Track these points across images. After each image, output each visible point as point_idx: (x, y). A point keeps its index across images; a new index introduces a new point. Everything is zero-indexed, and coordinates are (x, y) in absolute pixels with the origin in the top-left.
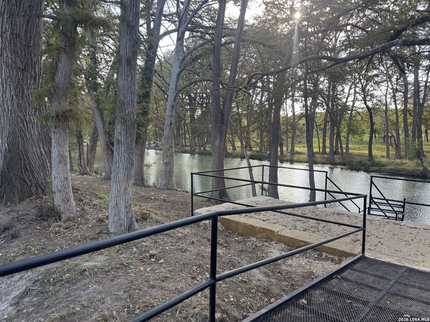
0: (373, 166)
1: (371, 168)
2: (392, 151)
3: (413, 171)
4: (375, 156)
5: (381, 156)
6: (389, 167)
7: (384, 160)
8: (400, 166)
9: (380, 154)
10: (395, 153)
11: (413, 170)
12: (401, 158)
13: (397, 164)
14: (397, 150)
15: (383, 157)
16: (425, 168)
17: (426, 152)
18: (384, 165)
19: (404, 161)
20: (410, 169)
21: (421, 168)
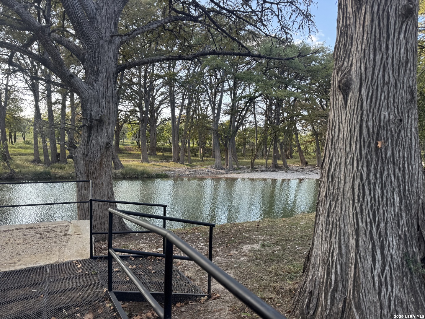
16: (12, 171)
17: (12, 154)
21: (8, 171)
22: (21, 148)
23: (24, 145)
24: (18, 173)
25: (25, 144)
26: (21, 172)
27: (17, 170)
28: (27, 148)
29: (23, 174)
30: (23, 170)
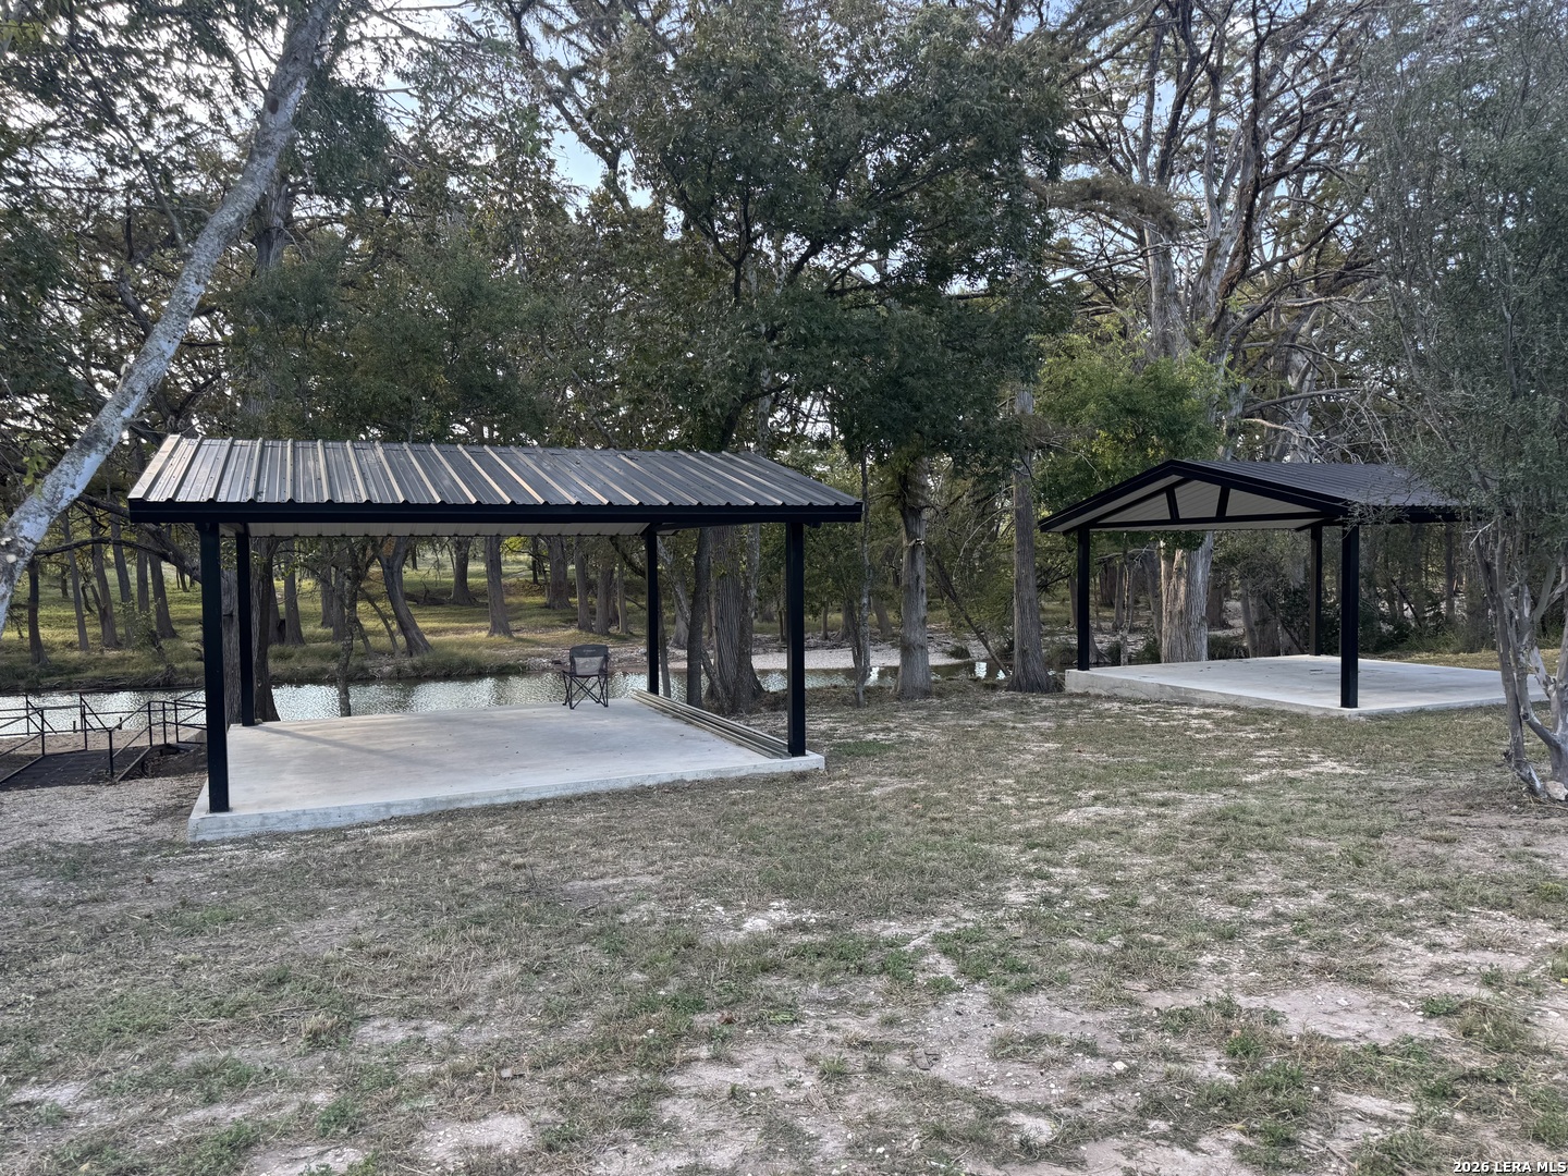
1: (46, 682)
2: (91, 627)
4: (48, 647)
5: (64, 643)
7: (74, 655)
8: (116, 666)
9: (60, 639)
12: (118, 645)
13: (110, 664)
14: (105, 622)
15: (70, 645)
18: (77, 670)
19: (126, 653)
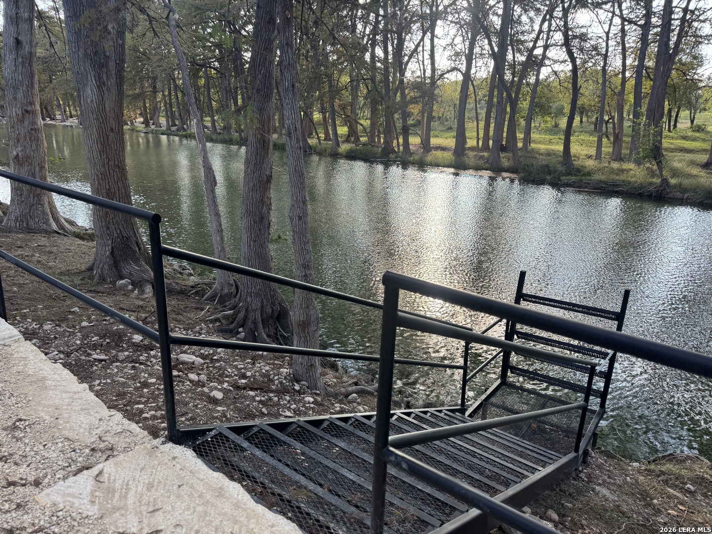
0: (569, 174)
2: (606, 147)
3: (641, 186)
4: (575, 156)
5: (586, 155)
6: (597, 177)
7: (590, 163)
9: (585, 152)
10: (611, 150)
11: (641, 184)
14: (616, 145)
15: (590, 157)
16: (665, 181)
17: (666, 150)
18: (589, 174)
19: (626, 166)
20: (636, 182)
21: (657, 181)
22: (684, 138)
23: (690, 134)
24: (675, 186)
25: (693, 131)
26: (680, 184)
27: (673, 181)
28: (694, 140)
29: (685, 191)
30: (686, 182)
